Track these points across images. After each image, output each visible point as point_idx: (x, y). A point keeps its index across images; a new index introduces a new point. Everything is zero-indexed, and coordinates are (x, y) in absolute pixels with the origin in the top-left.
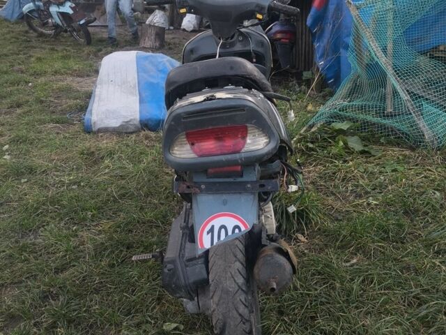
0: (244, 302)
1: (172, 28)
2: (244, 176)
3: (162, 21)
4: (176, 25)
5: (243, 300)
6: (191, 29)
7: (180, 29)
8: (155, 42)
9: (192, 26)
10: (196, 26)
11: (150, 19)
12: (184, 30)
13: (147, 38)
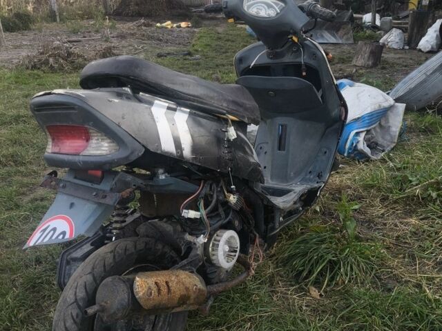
0: (75, 317)
1: (407, 47)
2: (102, 184)
3: (397, 40)
4: (413, 45)
5: (74, 315)
6: (428, 50)
7: (415, 49)
8: (368, 61)
9: (430, 47)
10: (435, 47)
11: (385, 37)
12: (420, 50)
13: (360, 57)
